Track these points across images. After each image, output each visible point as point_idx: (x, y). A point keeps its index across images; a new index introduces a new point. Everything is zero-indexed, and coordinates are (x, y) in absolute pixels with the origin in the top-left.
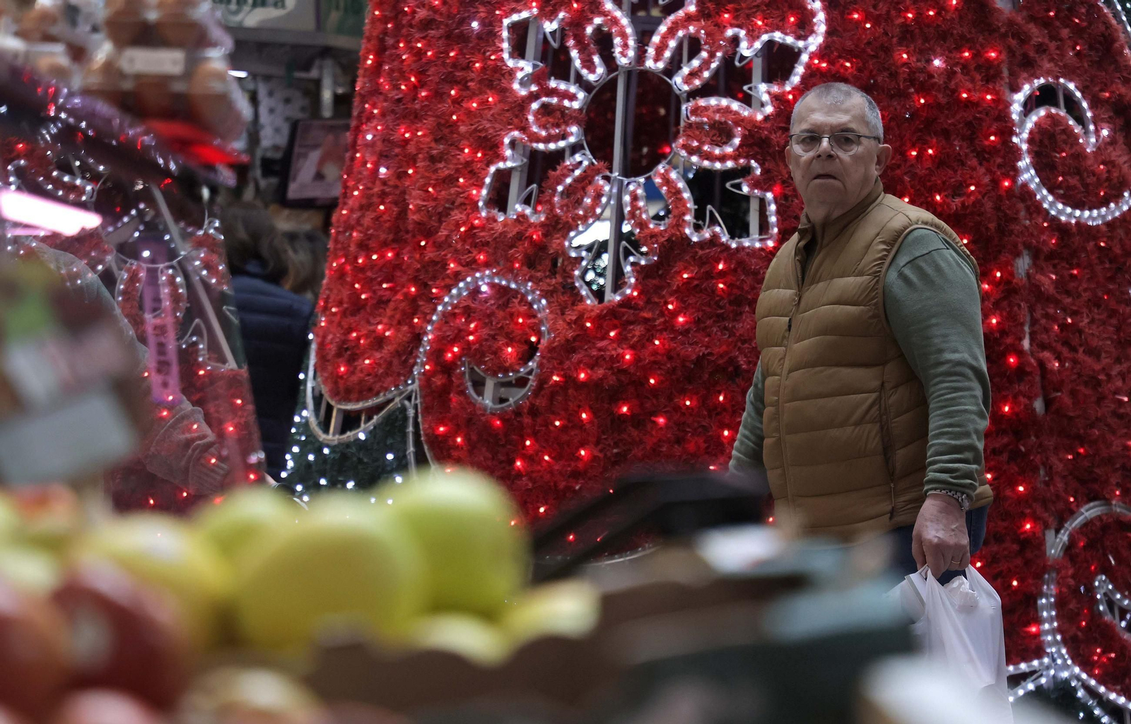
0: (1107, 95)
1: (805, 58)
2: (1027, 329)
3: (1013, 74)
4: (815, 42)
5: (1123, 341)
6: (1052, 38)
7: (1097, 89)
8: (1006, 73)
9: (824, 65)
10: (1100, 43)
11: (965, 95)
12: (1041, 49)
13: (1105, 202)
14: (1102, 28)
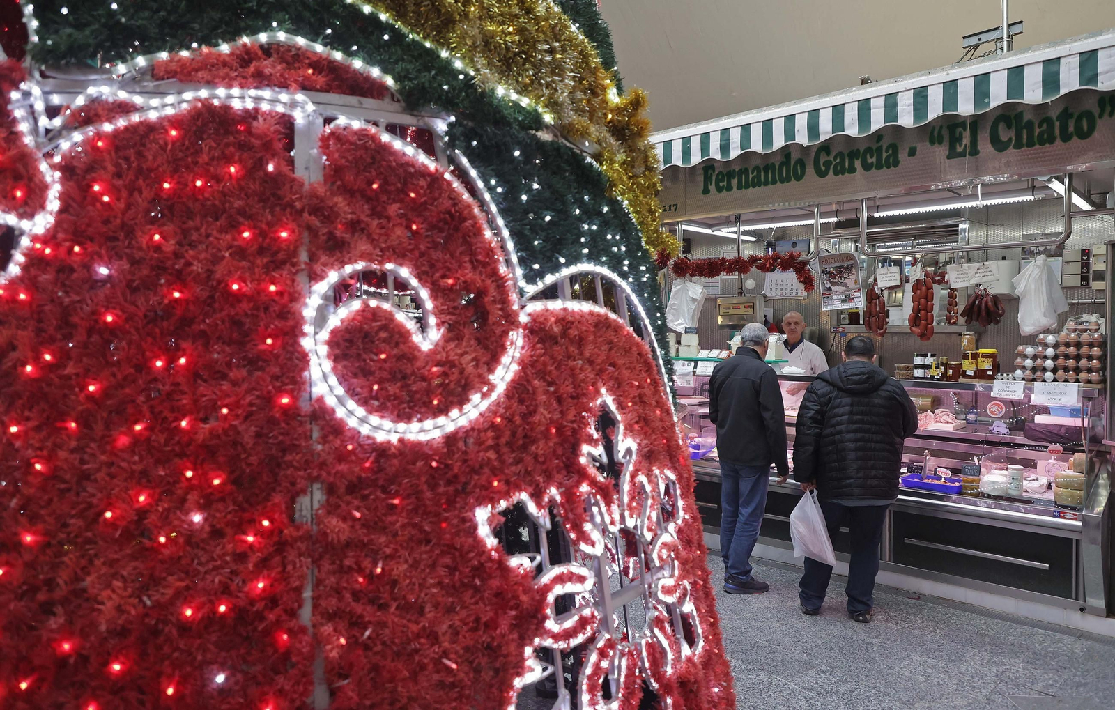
0: (450, 281)
1: (25, 242)
2: (307, 594)
3: (313, 258)
4: (42, 223)
5: (458, 585)
6: (374, 214)
7: (438, 275)
8: (304, 256)
9: (48, 251)
10: (446, 223)
11: (235, 287)
12: (355, 226)
13: (443, 410)
14: (447, 204)
